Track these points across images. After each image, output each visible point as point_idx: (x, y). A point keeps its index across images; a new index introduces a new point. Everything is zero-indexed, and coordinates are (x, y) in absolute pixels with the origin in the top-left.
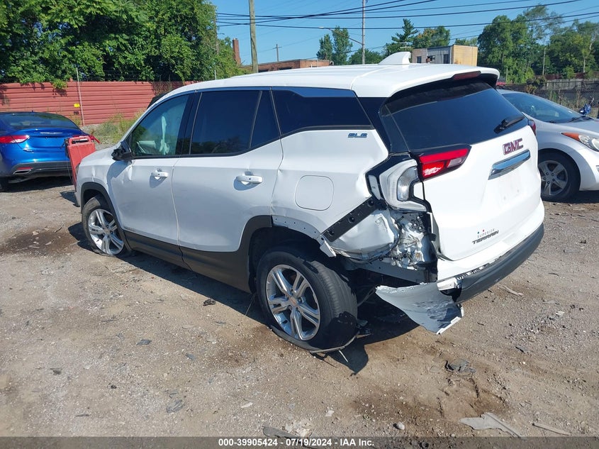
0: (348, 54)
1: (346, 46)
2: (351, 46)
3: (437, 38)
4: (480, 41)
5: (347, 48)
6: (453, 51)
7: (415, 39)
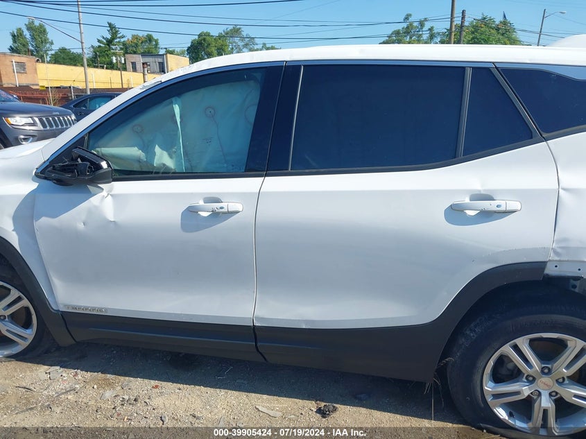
0: (50, 53)
1: (46, 43)
2: (52, 43)
3: (146, 46)
4: (188, 53)
5: (48, 45)
6: (167, 59)
7: (124, 44)
